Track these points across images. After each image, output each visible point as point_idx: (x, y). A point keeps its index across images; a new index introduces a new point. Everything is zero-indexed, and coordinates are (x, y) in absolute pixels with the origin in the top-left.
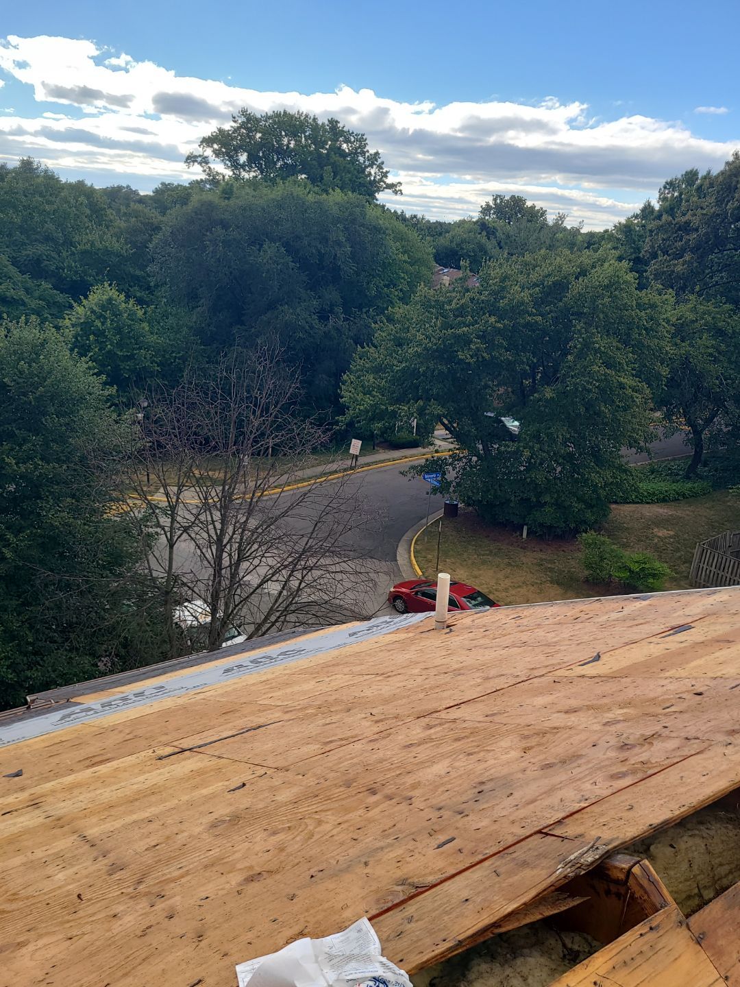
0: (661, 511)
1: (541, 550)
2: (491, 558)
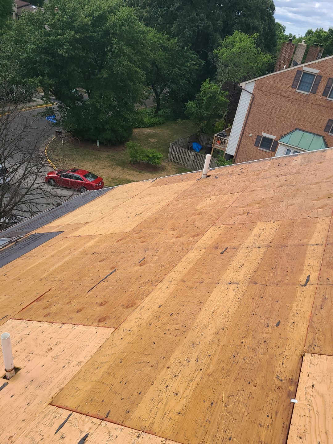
0: (150, 131)
1: (107, 151)
2: (86, 157)
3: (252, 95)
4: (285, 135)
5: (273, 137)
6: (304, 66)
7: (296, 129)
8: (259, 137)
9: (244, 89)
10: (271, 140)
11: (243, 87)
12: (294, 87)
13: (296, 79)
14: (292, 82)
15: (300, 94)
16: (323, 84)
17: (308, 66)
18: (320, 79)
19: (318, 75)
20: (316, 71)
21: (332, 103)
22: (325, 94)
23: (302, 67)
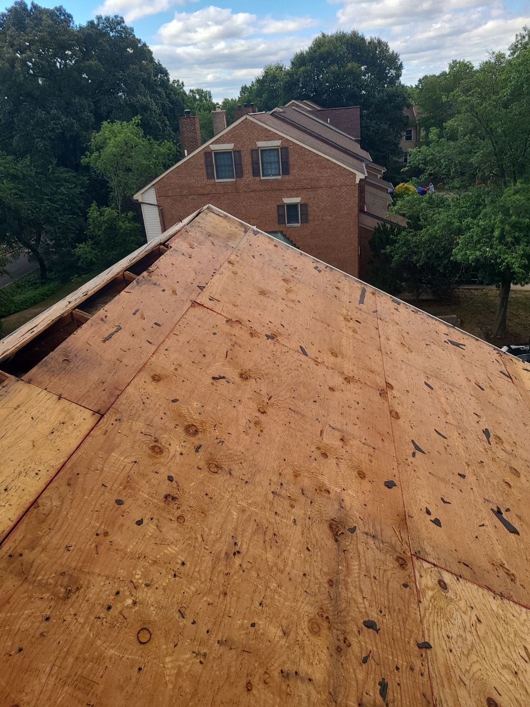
3: (158, 206)
6: (210, 144)
9: (143, 203)
11: (140, 200)
12: (210, 176)
13: (208, 165)
14: (204, 171)
15: (224, 185)
16: (247, 160)
17: (216, 142)
18: (240, 156)
19: (234, 152)
20: (229, 146)
21: (273, 181)
22: (256, 173)
23: (208, 146)
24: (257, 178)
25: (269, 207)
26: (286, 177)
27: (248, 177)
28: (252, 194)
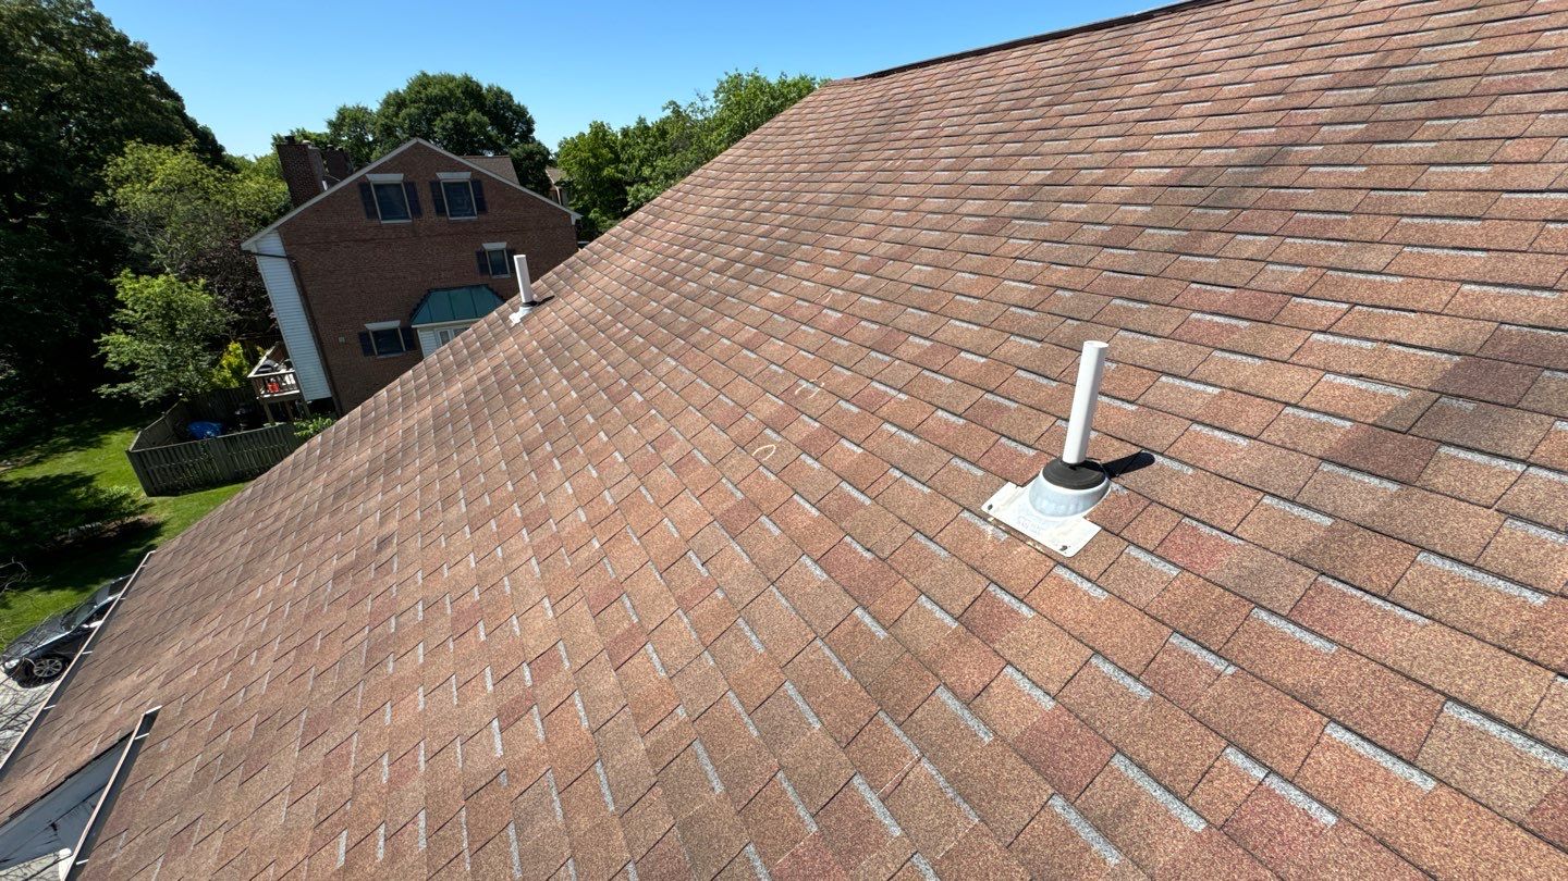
3: (289, 258)
4: (415, 310)
5: (395, 324)
6: (369, 173)
7: (429, 291)
8: (364, 336)
9: (258, 254)
10: (393, 331)
11: (254, 250)
12: (371, 214)
13: (367, 202)
14: (361, 210)
15: (395, 227)
16: (425, 196)
17: (373, 171)
18: (415, 189)
19: (405, 184)
20: (397, 178)
21: (464, 223)
22: (440, 211)
23: (364, 176)
24: (444, 219)
25: (464, 254)
26: (484, 217)
27: (429, 214)
28: (439, 239)
